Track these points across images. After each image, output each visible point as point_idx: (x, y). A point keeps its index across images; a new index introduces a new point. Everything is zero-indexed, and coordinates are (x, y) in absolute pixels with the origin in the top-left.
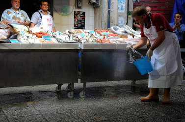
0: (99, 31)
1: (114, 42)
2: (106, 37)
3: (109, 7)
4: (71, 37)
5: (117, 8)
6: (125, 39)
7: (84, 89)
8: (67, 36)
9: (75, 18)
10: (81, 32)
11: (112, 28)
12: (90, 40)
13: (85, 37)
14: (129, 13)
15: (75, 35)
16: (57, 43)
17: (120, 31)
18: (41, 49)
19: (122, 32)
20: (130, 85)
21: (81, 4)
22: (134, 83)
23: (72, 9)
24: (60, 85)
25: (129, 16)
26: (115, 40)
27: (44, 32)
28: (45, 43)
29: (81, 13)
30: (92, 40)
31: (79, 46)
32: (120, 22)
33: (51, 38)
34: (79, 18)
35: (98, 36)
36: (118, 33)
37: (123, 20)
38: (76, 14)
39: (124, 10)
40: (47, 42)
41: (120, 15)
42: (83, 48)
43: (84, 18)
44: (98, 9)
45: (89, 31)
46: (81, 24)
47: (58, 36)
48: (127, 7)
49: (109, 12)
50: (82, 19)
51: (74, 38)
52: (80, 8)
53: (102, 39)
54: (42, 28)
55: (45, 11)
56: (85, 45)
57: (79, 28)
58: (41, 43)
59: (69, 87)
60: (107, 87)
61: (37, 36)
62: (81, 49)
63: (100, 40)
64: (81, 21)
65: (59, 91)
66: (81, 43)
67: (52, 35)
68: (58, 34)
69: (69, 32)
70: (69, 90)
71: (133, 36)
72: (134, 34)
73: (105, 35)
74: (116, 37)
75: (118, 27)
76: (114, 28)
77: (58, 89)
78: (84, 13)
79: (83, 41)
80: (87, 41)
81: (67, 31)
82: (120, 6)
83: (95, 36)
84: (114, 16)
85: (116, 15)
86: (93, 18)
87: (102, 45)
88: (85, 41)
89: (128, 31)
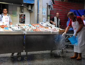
0: (33, 24)
1: (42, 31)
2: (37, 28)
3: (38, 12)
4: (20, 28)
5: (42, 13)
6: (48, 29)
7: (27, 55)
8: (17, 27)
9: (20, 17)
10: (24, 25)
11: (40, 23)
12: (30, 29)
13: (27, 28)
14: (48, 16)
15: (21, 27)
16: (12, 31)
17: (44, 25)
18: (4, 34)
19: (45, 25)
20: (50, 53)
21: (23, 10)
22: (52, 52)
23: (18, 13)
24: (13, 54)
25: (48, 17)
26: (42, 29)
27: (5, 25)
28: (6, 31)
29: (23, 15)
30: (31, 30)
31: (24, 33)
32: (43, 20)
33: (9, 28)
34: (22, 17)
35: (33, 27)
36: (44, 26)
37: (45, 19)
38: (21, 16)
39: (45, 14)
40: (6, 30)
41: (43, 17)
42: (26, 34)
43: (25, 18)
44: (32, 13)
45: (28, 25)
46: (23, 21)
47: (12, 27)
48: (47, 12)
49: (38, 15)
50: (24, 18)
51: (21, 28)
52: (22, 12)
53: (36, 29)
54: (3, 23)
55: (5, 14)
56: (27, 32)
57: (22, 23)
58: (4, 31)
59: (18, 55)
60: (38, 54)
61: (1, 27)
62: (25, 34)
63: (35, 29)
64: (23, 19)
65: (13, 57)
66: (25, 31)
67: (9, 26)
68: (12, 26)
69: (18, 25)
70: (18, 56)
71: (51, 28)
72: (52, 27)
73: (37, 27)
74: (43, 28)
75: (43, 23)
76: (41, 23)
77: (12, 56)
78: (25, 15)
79: (26, 30)
80: (28, 30)
81: (17, 25)
82: (43, 12)
83: (32, 27)
84: (40, 17)
85: (41, 16)
86: (30, 18)
87: (36, 32)
88: (27, 30)
89: (48, 25)
